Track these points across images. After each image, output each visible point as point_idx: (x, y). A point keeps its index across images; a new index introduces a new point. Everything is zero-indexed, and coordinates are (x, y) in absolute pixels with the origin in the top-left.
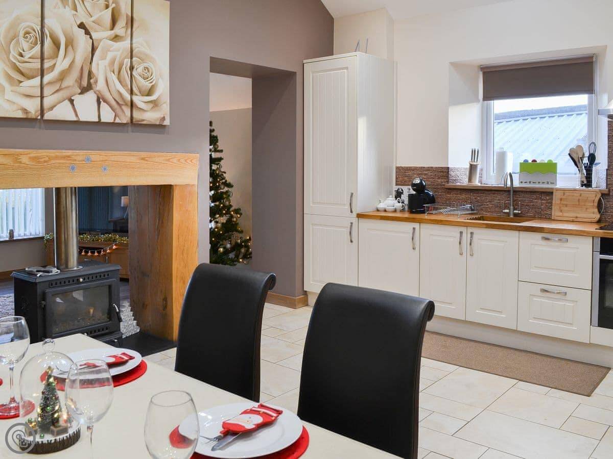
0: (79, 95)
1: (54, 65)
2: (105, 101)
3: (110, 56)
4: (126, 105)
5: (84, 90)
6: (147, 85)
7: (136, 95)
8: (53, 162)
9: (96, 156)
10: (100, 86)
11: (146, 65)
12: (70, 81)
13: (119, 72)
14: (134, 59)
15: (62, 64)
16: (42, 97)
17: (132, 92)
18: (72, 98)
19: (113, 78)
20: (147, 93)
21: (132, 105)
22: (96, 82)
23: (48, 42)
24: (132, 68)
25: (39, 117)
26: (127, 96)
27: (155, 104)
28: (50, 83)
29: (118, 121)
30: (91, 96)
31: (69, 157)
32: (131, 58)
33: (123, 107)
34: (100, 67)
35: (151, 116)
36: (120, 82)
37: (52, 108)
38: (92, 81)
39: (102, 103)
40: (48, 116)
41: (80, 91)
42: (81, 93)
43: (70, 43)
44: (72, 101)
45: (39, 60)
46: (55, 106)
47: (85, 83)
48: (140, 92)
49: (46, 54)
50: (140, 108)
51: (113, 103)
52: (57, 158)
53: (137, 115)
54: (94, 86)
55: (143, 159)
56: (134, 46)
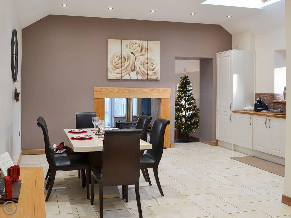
3: (140, 60)
4: (146, 74)
5: (133, 71)
6: (152, 68)
7: (149, 71)
8: (124, 91)
9: (136, 89)
10: (138, 69)
11: (152, 62)
12: (129, 68)
13: (143, 65)
14: (148, 60)
15: (126, 64)
16: (121, 73)
17: (147, 70)
18: (130, 73)
19: (141, 67)
20: (152, 70)
21: (147, 74)
22: (136, 68)
23: (123, 58)
24: (147, 63)
25: (120, 79)
26: (146, 72)
27: (155, 73)
28: (123, 70)
29: (143, 79)
30: (135, 72)
31: (128, 89)
32: (147, 60)
33: (145, 75)
34: (137, 64)
35: (153, 77)
36: (144, 68)
37: (124, 76)
39: (138, 74)
40: (123, 78)
42: (132, 72)
43: (129, 58)
44: (129, 74)
45: (120, 64)
46: (125, 76)
47: (133, 69)
48: (150, 70)
49: (122, 62)
50: (150, 75)
51: (142, 74)
53: (149, 77)
54: (135, 69)
55: (151, 90)
56: (148, 56)
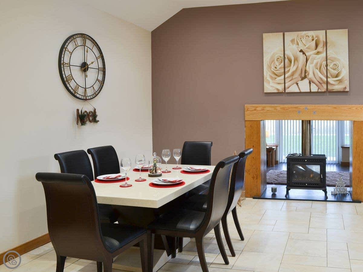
0: (301, 81)
1: (290, 69)
2: (313, 82)
3: (315, 62)
4: (324, 83)
5: (303, 79)
6: (335, 72)
7: (330, 78)
9: (310, 107)
10: (311, 75)
11: (334, 63)
12: (297, 75)
13: (320, 68)
14: (328, 61)
15: (293, 68)
16: (285, 83)
17: (327, 77)
18: (298, 82)
19: (317, 72)
20: (335, 76)
21: (327, 83)
22: (308, 74)
23: (287, 60)
24: (327, 66)
25: (284, 92)
26: (325, 79)
27: (340, 81)
28: (288, 77)
29: (320, 91)
30: (306, 81)
31: (297, 107)
32: (327, 61)
33: (323, 85)
34: (310, 68)
35: (338, 87)
36: (321, 73)
37: (289, 88)
38: (306, 74)
39: (312, 83)
40: (286, 91)
41: (301, 79)
43: (296, 59)
44: (297, 84)
45: (283, 69)
47: (303, 75)
48: (332, 76)
49: (286, 65)
50: (332, 84)
51: (317, 83)
52: (292, 108)
53: (330, 87)
54: (307, 76)
55: (335, 108)
56: (328, 55)
